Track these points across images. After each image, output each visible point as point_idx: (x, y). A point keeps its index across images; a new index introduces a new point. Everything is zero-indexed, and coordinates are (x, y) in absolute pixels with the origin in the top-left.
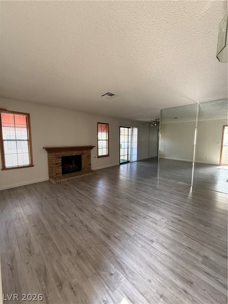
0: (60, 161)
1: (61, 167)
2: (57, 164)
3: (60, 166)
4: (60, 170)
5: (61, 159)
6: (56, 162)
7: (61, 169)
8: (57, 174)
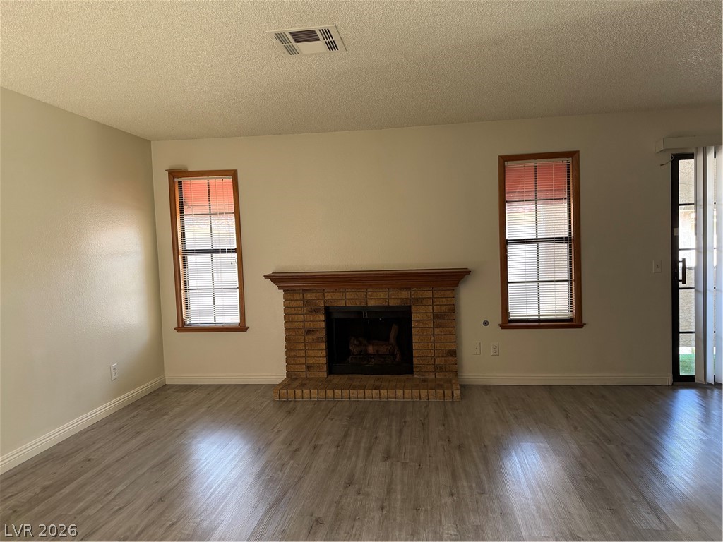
0: (319, 321)
1: (324, 346)
2: (308, 332)
3: (319, 340)
4: (319, 355)
5: (322, 317)
6: (308, 326)
7: (324, 353)
8: (308, 367)
